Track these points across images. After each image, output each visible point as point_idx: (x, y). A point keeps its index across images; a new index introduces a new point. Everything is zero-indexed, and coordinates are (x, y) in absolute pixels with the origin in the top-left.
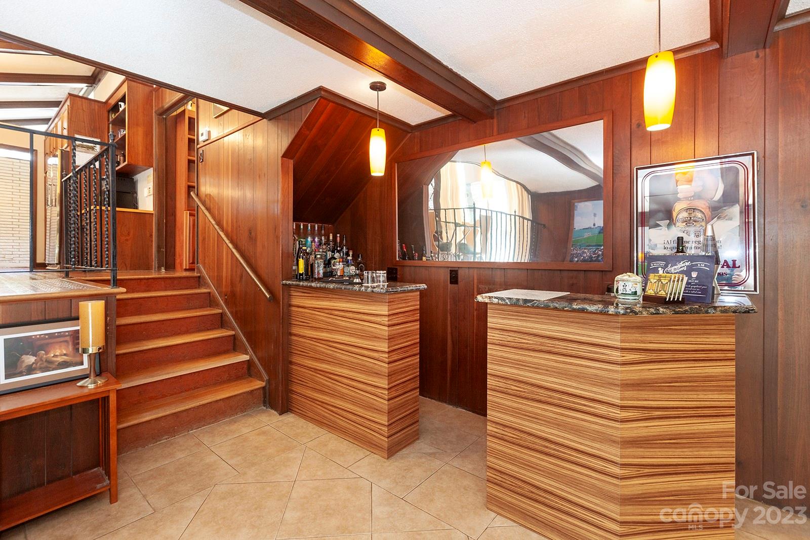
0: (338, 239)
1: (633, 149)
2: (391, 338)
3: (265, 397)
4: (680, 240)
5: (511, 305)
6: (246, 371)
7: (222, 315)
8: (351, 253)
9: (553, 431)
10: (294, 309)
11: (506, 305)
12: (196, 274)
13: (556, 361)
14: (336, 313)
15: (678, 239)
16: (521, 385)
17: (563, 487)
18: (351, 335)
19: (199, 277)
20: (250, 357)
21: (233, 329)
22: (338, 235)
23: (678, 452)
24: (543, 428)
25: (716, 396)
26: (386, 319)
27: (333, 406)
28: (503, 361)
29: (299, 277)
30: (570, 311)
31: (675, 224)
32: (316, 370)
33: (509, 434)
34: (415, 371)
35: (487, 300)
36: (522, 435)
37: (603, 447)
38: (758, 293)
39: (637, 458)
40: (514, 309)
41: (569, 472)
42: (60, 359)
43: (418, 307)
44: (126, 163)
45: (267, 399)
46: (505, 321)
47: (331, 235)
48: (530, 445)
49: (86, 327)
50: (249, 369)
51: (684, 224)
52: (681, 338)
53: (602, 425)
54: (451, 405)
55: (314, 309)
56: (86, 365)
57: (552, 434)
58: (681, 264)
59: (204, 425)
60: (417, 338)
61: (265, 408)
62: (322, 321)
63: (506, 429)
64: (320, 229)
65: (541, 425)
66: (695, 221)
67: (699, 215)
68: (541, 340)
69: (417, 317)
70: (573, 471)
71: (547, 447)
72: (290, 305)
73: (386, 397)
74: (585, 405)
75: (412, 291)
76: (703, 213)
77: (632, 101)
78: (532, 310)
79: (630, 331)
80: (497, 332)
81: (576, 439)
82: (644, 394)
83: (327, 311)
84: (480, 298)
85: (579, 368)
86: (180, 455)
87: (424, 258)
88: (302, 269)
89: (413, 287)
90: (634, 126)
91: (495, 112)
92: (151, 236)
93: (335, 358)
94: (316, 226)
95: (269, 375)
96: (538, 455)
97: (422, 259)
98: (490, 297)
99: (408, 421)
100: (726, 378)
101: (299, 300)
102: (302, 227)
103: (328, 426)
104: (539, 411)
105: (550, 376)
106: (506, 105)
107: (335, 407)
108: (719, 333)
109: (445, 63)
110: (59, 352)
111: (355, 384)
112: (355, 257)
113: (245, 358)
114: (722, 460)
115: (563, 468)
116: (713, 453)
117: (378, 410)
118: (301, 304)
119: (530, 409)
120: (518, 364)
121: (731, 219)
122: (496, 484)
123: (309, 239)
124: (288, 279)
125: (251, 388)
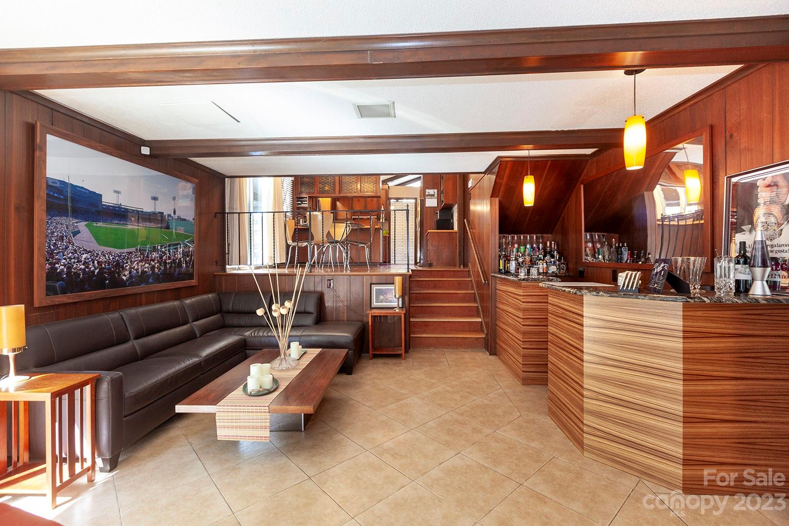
0: (553, 245)
1: (728, 158)
3: (484, 343)
4: (742, 245)
9: (566, 367)
10: (497, 292)
12: (468, 269)
13: (567, 324)
15: (740, 244)
17: (568, 402)
18: (512, 307)
19: (469, 271)
20: (482, 319)
21: (478, 303)
22: (553, 243)
24: (563, 366)
28: (552, 324)
31: (755, 229)
32: (503, 330)
44: (444, 202)
45: (486, 345)
47: (548, 242)
50: (480, 326)
56: (397, 304)
59: (450, 349)
61: (485, 350)
62: (507, 298)
68: (563, 311)
71: (564, 377)
72: (496, 289)
73: (522, 347)
74: (574, 352)
77: (727, 114)
79: (591, 306)
80: (551, 305)
81: (572, 373)
85: (573, 329)
86: (433, 355)
90: (728, 137)
92: (456, 245)
93: (508, 322)
95: (487, 331)
96: (562, 383)
102: (522, 238)
103: (506, 364)
107: (508, 353)
108: (667, 315)
109: (553, 130)
111: (513, 338)
113: (480, 320)
115: (569, 390)
117: (520, 355)
123: (528, 246)
124: (495, 273)
125: (477, 336)
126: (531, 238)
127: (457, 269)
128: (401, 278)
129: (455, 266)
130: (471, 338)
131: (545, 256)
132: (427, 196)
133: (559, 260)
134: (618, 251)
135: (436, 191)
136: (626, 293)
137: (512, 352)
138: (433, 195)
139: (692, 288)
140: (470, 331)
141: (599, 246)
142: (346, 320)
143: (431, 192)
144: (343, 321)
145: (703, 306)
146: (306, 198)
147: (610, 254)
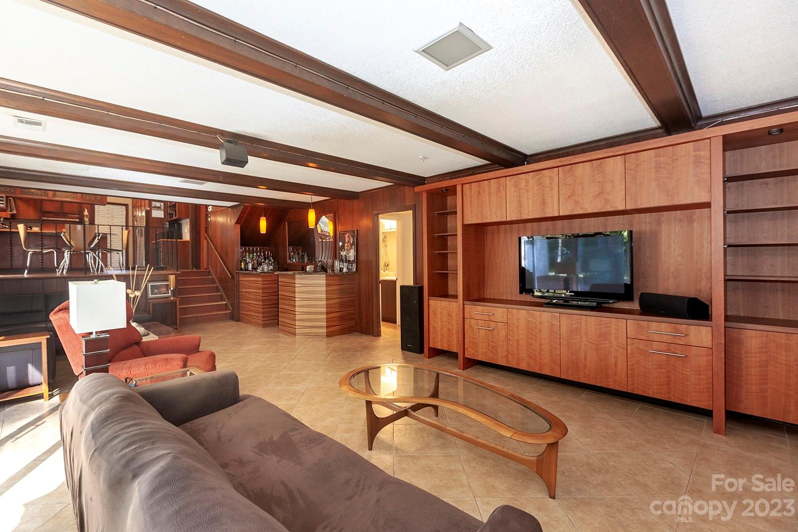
6: (226, 307)
7: (217, 287)
10: (240, 282)
12: (208, 270)
19: (209, 272)
21: (221, 292)
29: (241, 269)
32: (246, 304)
39: (300, 310)
42: (163, 292)
44: (177, 217)
45: (231, 317)
47: (266, 252)
49: (170, 283)
52: (311, 281)
55: (245, 281)
56: (170, 294)
61: (231, 320)
79: (298, 279)
88: (243, 266)
92: (189, 252)
93: (249, 298)
95: (232, 308)
99: (272, 318)
101: (242, 278)
102: (251, 249)
110: (163, 290)
113: (225, 303)
115: (289, 316)
117: (260, 313)
123: (255, 254)
124: (238, 270)
125: (223, 313)
126: (257, 249)
127: (190, 271)
128: (174, 276)
129: (188, 269)
131: (265, 260)
132: (153, 207)
133: (274, 262)
134: (303, 256)
135: (162, 204)
136: (310, 273)
137: (254, 314)
138: (160, 208)
139: (328, 270)
140: (218, 310)
141: (292, 254)
143: (157, 204)
145: (330, 276)
146: (3, 197)
147: (298, 259)
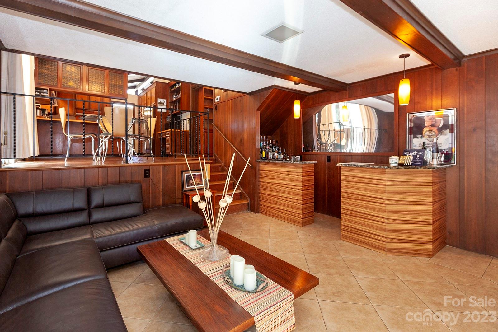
0: (274, 142)
2: (303, 181)
3: (248, 206)
4: (424, 143)
5: (349, 167)
8: (280, 149)
9: (364, 210)
10: (261, 171)
11: (347, 167)
13: (365, 186)
14: (280, 172)
16: (353, 195)
17: (368, 228)
18: (286, 180)
19: (215, 159)
20: (242, 191)
21: (233, 180)
22: (274, 141)
23: (409, 216)
24: (361, 209)
25: (424, 198)
26: (302, 174)
27: (278, 209)
28: (347, 187)
29: (262, 158)
30: (369, 168)
31: (424, 137)
32: (271, 195)
33: (349, 212)
34: (312, 195)
35: (340, 165)
36: (354, 212)
37: (381, 213)
38: (455, 164)
39: (393, 217)
40: (350, 168)
41: (370, 223)
43: (313, 170)
44: (177, 111)
45: (249, 208)
46: (348, 173)
47: (271, 141)
48: (357, 215)
50: (241, 196)
51: (428, 137)
52: (410, 178)
53: (381, 206)
54: (328, 215)
55: (270, 171)
57: (364, 211)
58: (414, 153)
60: (313, 183)
61: (248, 211)
62: (274, 175)
63: (348, 211)
64: (266, 138)
65: (360, 208)
66: (432, 136)
67: (433, 133)
68: (360, 179)
69: (313, 174)
70: (371, 222)
71: (362, 215)
72: (259, 170)
73: (302, 203)
74: (375, 200)
75: (311, 164)
76: (435, 132)
78: (357, 168)
79: (391, 174)
80: (345, 177)
81: (373, 212)
82: (395, 196)
83: (276, 172)
84: (338, 165)
85: (373, 188)
87: (314, 151)
88: (264, 155)
89: (311, 162)
91: (348, 88)
93: (280, 190)
94: (265, 137)
95: (250, 198)
96: (359, 219)
97: (312, 151)
98: (342, 164)
99: (310, 215)
100: (428, 192)
101: (263, 167)
103: (276, 217)
104: (359, 203)
105: (364, 191)
106: (352, 85)
107: (280, 209)
108: (426, 176)
109: (325, 76)
111: (288, 199)
112: (282, 150)
113: (240, 191)
114: (427, 220)
115: (368, 222)
116: (423, 218)
117: (298, 209)
118: (264, 169)
119: (356, 203)
120: (352, 188)
121: (446, 135)
122: (344, 230)
123: (262, 143)
124: (259, 159)
125: (243, 203)
128: (209, 165)
130: (241, 204)
132: (159, 103)
135: (165, 100)
138: (163, 103)
142: (161, 205)
143: (162, 101)
144: (159, 206)
146: (47, 90)
